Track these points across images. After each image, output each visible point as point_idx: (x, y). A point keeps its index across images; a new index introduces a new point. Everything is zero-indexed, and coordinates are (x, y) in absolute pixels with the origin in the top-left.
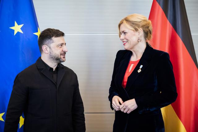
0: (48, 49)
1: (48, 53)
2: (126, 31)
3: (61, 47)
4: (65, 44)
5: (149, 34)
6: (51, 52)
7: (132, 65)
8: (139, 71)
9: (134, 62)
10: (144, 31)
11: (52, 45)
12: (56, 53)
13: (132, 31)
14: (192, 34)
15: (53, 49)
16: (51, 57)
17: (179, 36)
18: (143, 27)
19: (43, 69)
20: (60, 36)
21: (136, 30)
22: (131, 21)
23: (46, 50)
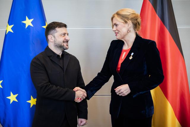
0: (53, 38)
1: (53, 42)
2: (118, 23)
3: (64, 36)
4: (68, 34)
5: (138, 25)
6: (55, 40)
7: (125, 53)
8: (131, 58)
9: (125, 51)
10: (133, 23)
11: (56, 35)
12: (59, 41)
13: (123, 24)
14: (178, 27)
15: (57, 38)
16: (56, 44)
17: (166, 27)
18: (132, 19)
19: (51, 56)
20: (63, 27)
21: (126, 22)
22: (121, 15)
23: (51, 39)
